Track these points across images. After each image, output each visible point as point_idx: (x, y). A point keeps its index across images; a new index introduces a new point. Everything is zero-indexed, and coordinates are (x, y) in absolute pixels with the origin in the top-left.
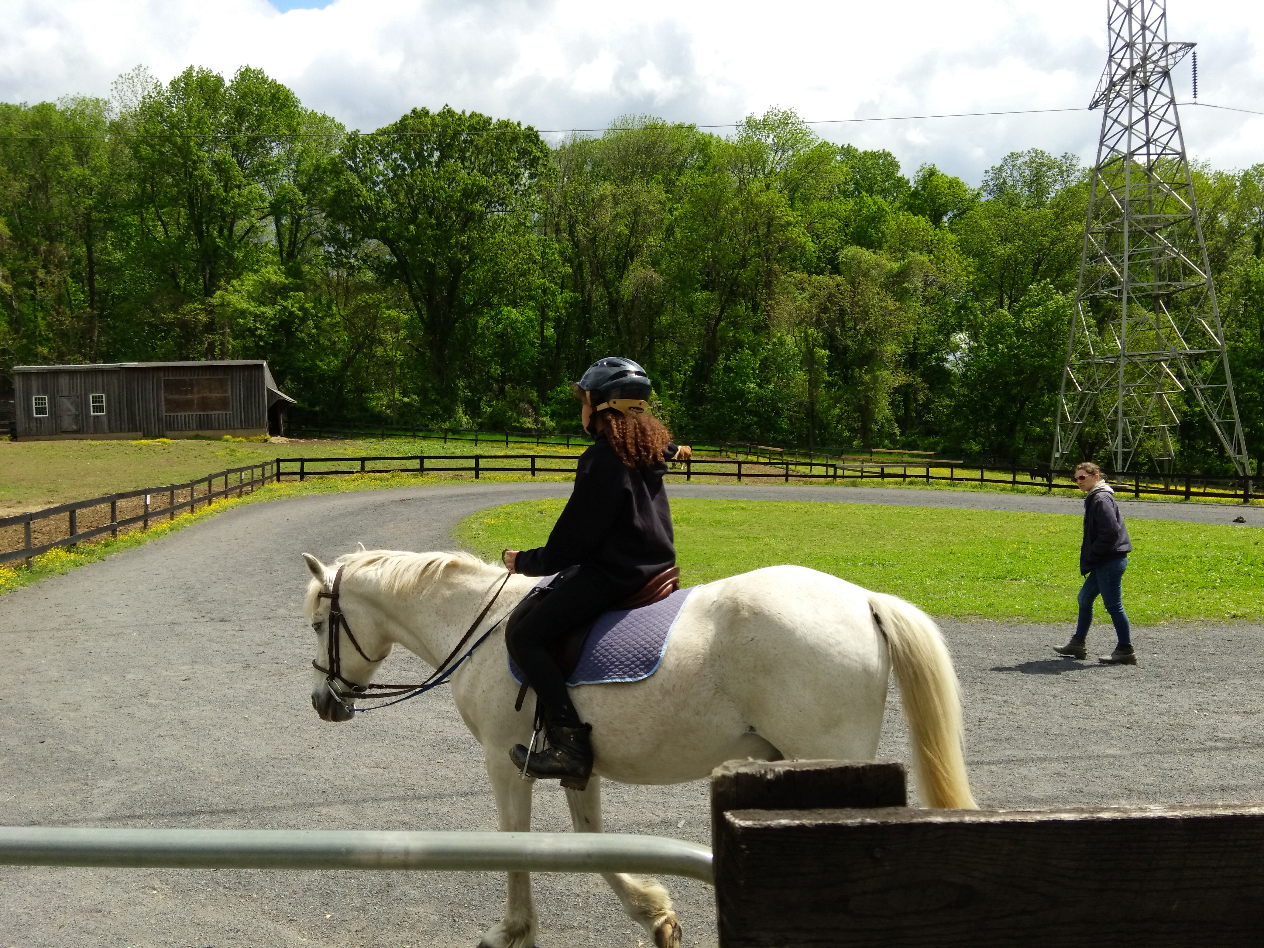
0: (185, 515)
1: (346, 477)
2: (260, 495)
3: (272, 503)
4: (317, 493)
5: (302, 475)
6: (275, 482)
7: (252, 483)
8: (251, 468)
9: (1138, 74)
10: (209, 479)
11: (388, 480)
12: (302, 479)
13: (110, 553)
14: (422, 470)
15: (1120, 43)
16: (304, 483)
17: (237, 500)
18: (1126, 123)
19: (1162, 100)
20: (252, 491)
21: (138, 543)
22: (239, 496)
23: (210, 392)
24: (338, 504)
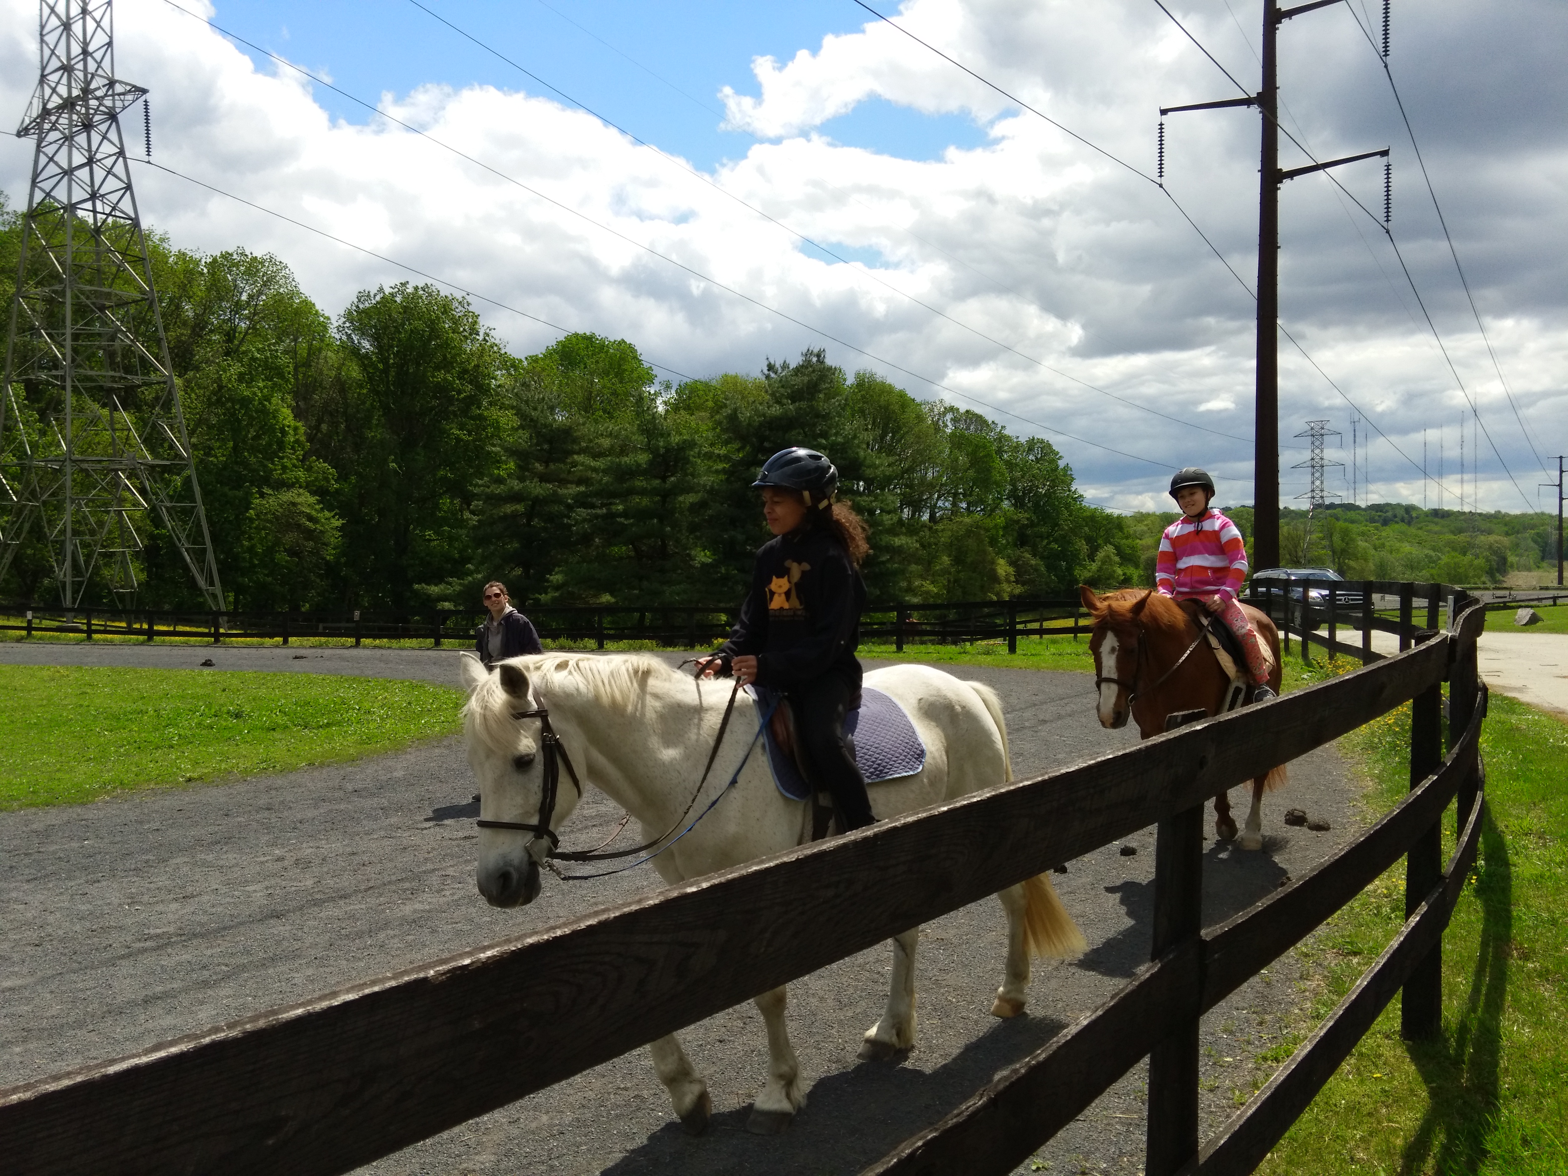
9: (78, 108)
15: (55, 64)
18: (65, 166)
19: (107, 149)
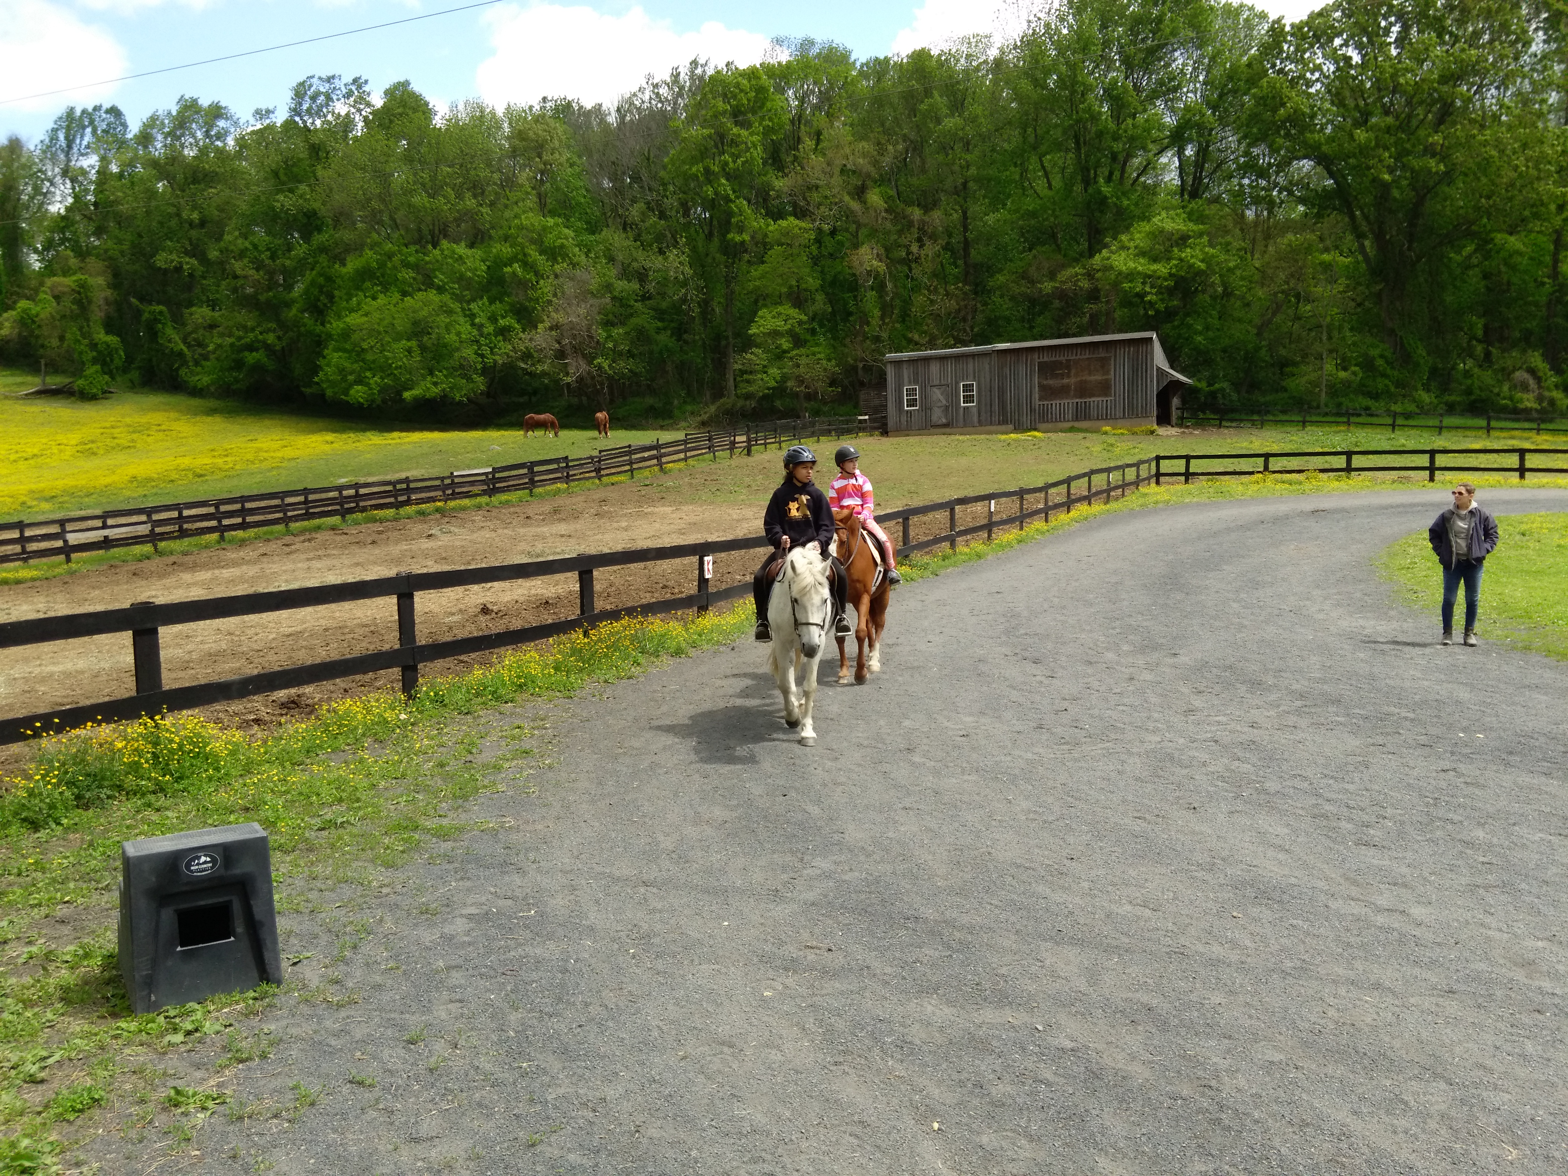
0: (1038, 524)
1: (1245, 479)
2: (1132, 500)
3: (1145, 511)
4: (1204, 499)
5: (1188, 475)
6: (1153, 485)
7: (1124, 486)
8: (1122, 468)
10: (1068, 481)
11: (1300, 483)
12: (1187, 481)
13: (947, 567)
14: (1349, 469)
16: (1190, 486)
17: (1103, 507)
20: (1123, 495)
21: (979, 556)
22: (1106, 503)
23: (1090, 374)
24: (1229, 514)
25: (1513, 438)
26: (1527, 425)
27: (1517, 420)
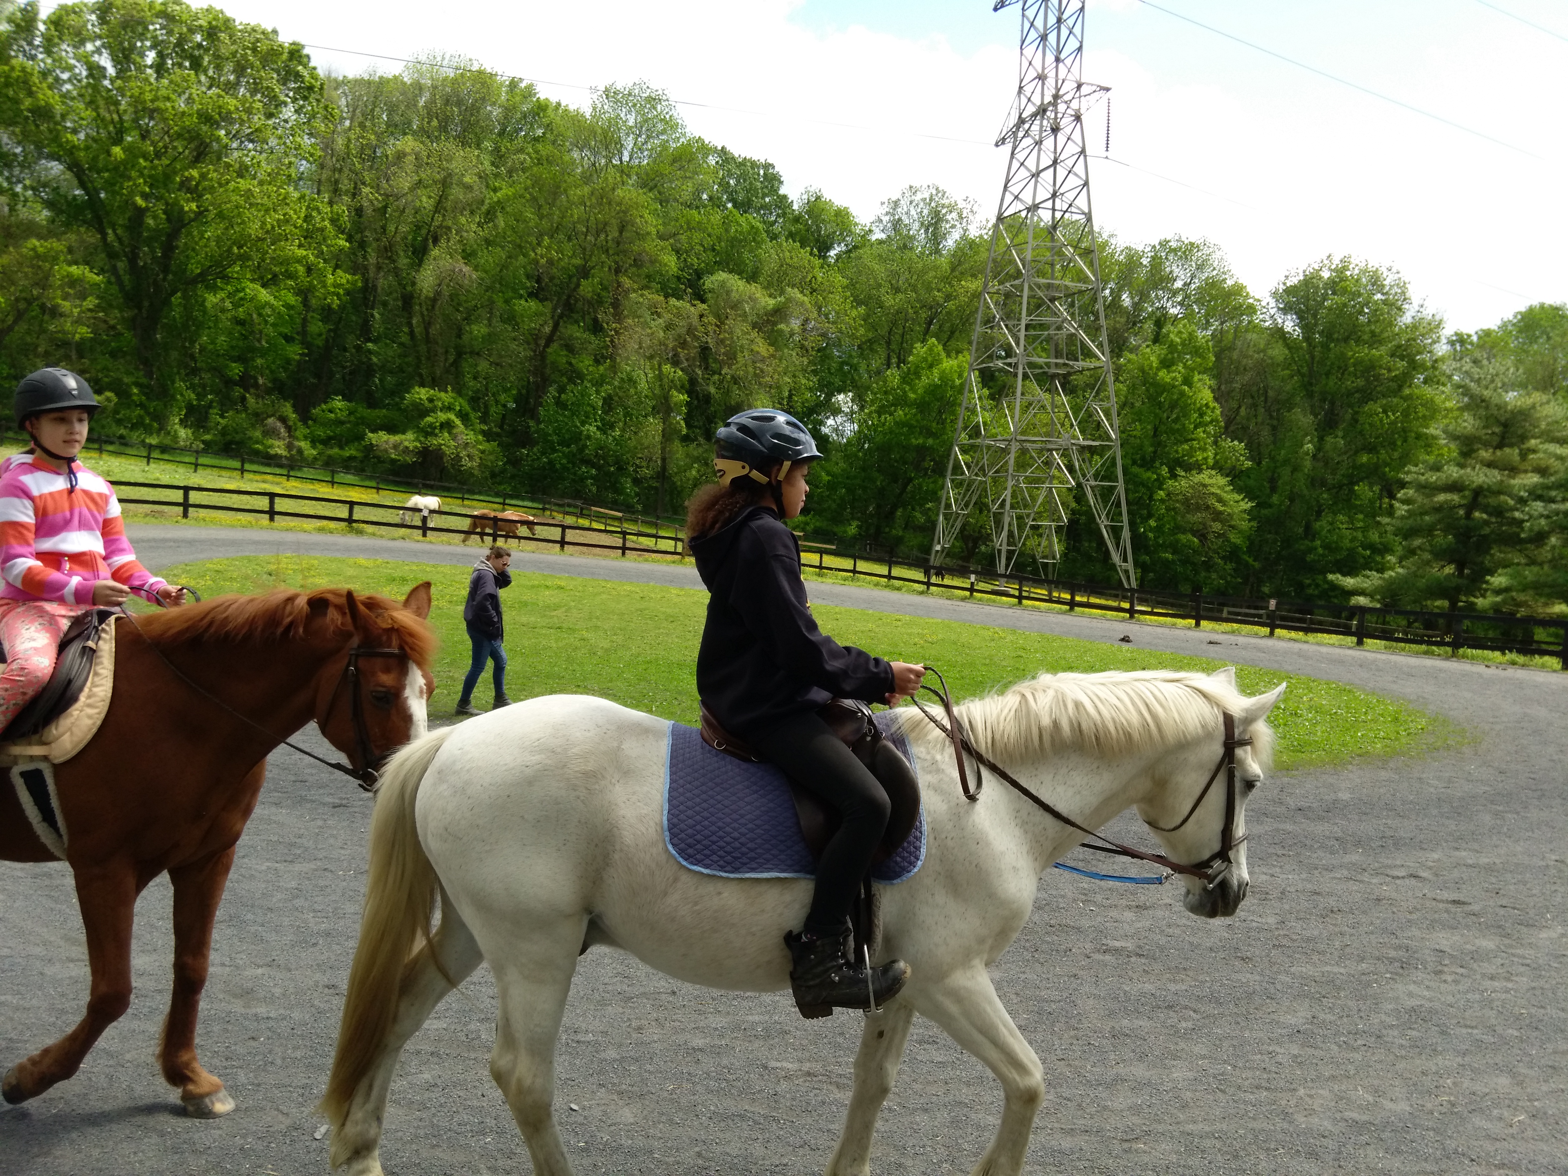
9: (1049, 113)
18: (1034, 169)
19: (1072, 149)
25: (264, 482)
26: (278, 471)
27: (268, 465)
